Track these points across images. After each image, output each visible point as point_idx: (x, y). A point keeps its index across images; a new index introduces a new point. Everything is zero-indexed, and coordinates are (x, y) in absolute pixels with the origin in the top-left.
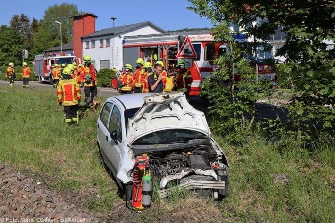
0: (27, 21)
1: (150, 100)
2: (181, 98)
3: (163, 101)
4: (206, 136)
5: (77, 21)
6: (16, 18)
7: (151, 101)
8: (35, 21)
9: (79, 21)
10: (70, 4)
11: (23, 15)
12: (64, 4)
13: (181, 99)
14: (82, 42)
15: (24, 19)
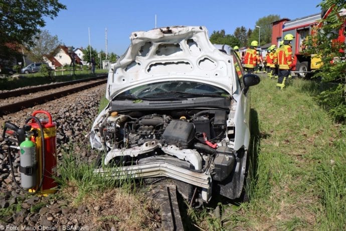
0: (245, 31)
1: (136, 35)
2: (198, 34)
3: (159, 37)
4: (228, 94)
5: (275, 26)
6: (238, 30)
7: (139, 36)
8: (250, 31)
9: (276, 25)
10: (275, 15)
11: (242, 27)
12: (271, 15)
13: (198, 37)
14: (277, 41)
15: (243, 30)
